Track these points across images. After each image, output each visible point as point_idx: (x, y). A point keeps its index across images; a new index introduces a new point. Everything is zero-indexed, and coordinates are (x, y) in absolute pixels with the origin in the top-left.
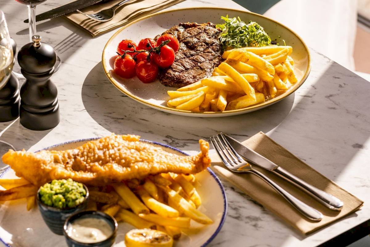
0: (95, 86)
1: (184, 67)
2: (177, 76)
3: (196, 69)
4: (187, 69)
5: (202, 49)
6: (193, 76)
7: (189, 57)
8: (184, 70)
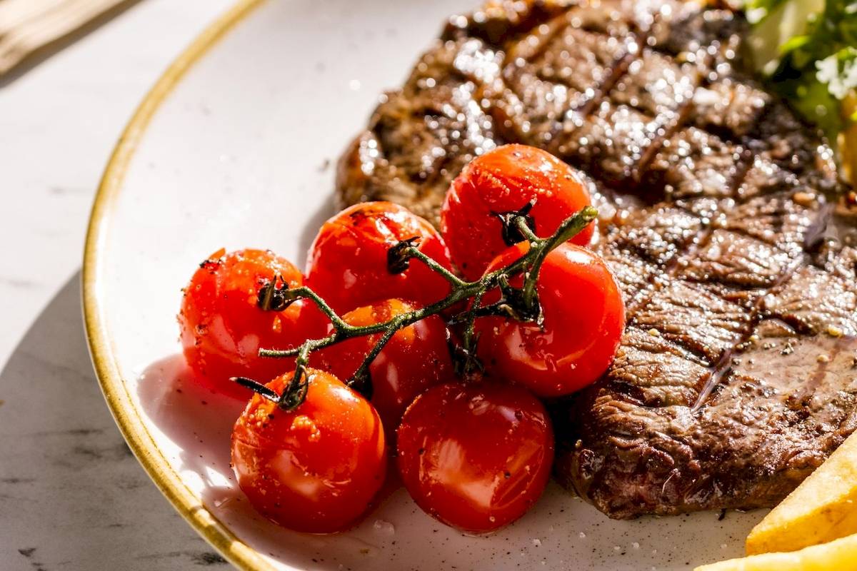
0: (14, 481)
1: (696, 349)
2: (696, 437)
3: (773, 343)
4: (719, 362)
5: (718, 181)
6: (790, 401)
7: (671, 263)
8: (704, 371)
